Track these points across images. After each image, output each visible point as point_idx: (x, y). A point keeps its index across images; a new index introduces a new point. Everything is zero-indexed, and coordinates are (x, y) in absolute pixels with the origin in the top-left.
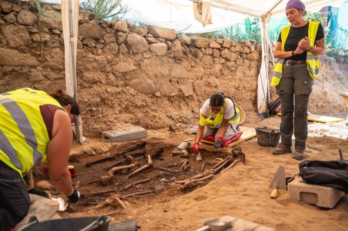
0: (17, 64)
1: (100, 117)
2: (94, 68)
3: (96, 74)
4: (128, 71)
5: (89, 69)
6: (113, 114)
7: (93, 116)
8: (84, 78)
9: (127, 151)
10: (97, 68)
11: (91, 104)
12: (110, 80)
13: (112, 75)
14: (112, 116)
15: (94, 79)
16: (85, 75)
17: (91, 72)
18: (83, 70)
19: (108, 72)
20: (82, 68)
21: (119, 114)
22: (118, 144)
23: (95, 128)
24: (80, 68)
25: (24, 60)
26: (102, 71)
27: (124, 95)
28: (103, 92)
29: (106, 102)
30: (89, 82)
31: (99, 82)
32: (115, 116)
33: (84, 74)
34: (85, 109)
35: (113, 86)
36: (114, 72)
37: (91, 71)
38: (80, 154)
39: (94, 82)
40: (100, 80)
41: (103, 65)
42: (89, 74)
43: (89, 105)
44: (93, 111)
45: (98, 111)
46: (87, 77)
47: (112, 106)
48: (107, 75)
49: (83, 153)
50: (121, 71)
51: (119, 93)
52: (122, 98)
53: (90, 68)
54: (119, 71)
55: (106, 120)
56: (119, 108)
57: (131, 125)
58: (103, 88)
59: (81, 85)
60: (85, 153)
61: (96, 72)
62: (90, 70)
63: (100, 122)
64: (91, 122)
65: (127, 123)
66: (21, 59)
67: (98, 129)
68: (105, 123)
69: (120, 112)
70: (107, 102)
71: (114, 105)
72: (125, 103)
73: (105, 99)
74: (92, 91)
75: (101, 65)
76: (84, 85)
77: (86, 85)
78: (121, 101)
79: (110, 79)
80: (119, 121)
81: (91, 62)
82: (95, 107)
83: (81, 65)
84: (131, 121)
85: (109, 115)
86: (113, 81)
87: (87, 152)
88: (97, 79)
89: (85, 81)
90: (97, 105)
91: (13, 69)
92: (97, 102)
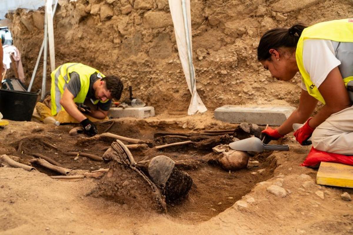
0: (161, 25)
1: (233, 84)
2: (240, 13)
3: (242, 22)
4: (302, 7)
5: (232, 17)
6: (255, 82)
7: (223, 82)
8: (226, 32)
9: (214, 134)
10: (243, 13)
11: (221, 65)
12: (263, 29)
13: (270, 20)
14: (251, 85)
15: (237, 29)
16: (227, 26)
17: (236, 21)
18: (223, 20)
19: (262, 16)
20: (222, 17)
21: (266, 82)
22: (220, 123)
23: (221, 99)
24: (217, 17)
25: (167, 20)
26: (252, 16)
28: (246, 48)
29: (248, 63)
30: (231, 35)
31: (245, 33)
32: (256, 85)
33: (226, 24)
34: (214, 71)
36: (274, 14)
37: (235, 20)
38: (170, 123)
39: (238, 34)
40: (246, 31)
41: (254, 7)
42: (232, 24)
43: (219, 67)
44: (222, 74)
45: (231, 75)
46: (229, 28)
47: (258, 69)
48: (258, 22)
49: (174, 122)
50: (288, 9)
53: (233, 15)
54: (284, 11)
55: (239, 89)
57: (288, 104)
58: (247, 41)
59: (222, 40)
60: (176, 123)
61: (244, 19)
62: (233, 18)
63: (230, 91)
64: (218, 89)
65: (281, 99)
66: (165, 20)
67: (224, 100)
68: (237, 93)
69: (271, 80)
70: (250, 63)
71: (260, 68)
73: (246, 57)
74: (232, 48)
75: (251, 7)
76: (226, 41)
77: (228, 40)
79: (264, 26)
80: (264, 93)
81: (236, 5)
82: (226, 69)
83: (220, 13)
84: (289, 96)
85: (247, 83)
87: (178, 123)
88: (242, 29)
89: (227, 35)
90: (231, 67)
91: (159, 30)
92: (231, 62)
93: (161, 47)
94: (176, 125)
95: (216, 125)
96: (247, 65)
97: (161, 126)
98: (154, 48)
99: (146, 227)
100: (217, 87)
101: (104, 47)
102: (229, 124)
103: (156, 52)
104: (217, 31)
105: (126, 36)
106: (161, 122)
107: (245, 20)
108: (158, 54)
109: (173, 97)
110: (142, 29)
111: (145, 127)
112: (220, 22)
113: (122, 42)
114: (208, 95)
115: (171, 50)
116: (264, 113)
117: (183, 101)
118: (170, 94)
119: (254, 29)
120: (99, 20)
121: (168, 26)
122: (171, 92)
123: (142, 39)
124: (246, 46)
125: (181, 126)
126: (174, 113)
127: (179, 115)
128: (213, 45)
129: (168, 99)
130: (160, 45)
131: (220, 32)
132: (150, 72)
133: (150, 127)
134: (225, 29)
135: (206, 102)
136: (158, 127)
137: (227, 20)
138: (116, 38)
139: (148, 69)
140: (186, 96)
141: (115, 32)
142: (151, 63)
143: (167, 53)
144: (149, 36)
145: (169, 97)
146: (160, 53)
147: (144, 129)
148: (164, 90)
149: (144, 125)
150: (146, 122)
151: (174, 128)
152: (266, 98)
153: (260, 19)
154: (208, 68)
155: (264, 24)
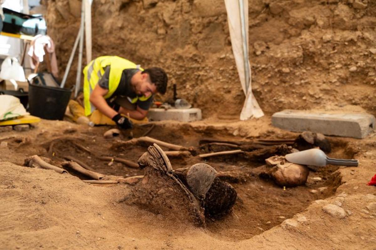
0: (213, 13)
1: (297, 85)
3: (311, 10)
5: (298, 4)
6: (324, 83)
7: (285, 82)
8: (291, 21)
9: (269, 143)
11: (283, 62)
12: (336, 18)
13: (346, 8)
14: (319, 86)
15: (304, 19)
16: (292, 15)
17: (303, 9)
18: (288, 8)
19: (335, 3)
20: (286, 5)
21: (338, 84)
22: (278, 131)
23: (281, 102)
24: (280, 4)
25: (220, 7)
27: (363, 46)
28: (314, 42)
29: (316, 60)
30: (296, 26)
31: (313, 24)
32: (324, 86)
33: (290, 13)
34: (274, 69)
35: (344, 30)
37: (302, 7)
38: (219, 129)
39: (305, 25)
40: (316, 21)
42: (298, 13)
43: (280, 64)
44: (283, 73)
45: (294, 74)
46: (294, 17)
47: (328, 67)
48: (331, 10)
49: (224, 128)
51: (352, 42)
52: (356, 52)
55: (303, 91)
56: (342, 73)
57: (364, 111)
58: (316, 34)
59: (285, 32)
60: (226, 129)
61: (313, 6)
62: (300, 6)
63: (293, 93)
64: (278, 90)
65: (355, 104)
66: (218, 7)
67: (284, 104)
68: (301, 96)
69: (344, 81)
71: (331, 66)
72: (361, 63)
73: (314, 53)
74: (297, 41)
76: (290, 32)
77: (293, 31)
78: (351, 59)
79: (338, 15)
80: (335, 97)
82: (288, 66)
84: (366, 102)
85: (314, 83)
86: (345, 19)
87: (228, 129)
88: (310, 19)
89: (291, 25)
90: (294, 63)
91: (210, 20)
92: (295, 58)
93: (211, 40)
94: (225, 132)
95: (273, 133)
96: (315, 62)
97: (208, 132)
98: (204, 41)
99: (180, 240)
100: (277, 88)
101: (147, 38)
102: (290, 133)
103: (206, 45)
104: (280, 21)
105: (172, 26)
106: (208, 127)
107: (314, 8)
108: (208, 47)
109: (224, 98)
110: (191, 17)
111: (189, 132)
112: (284, 10)
113: (167, 33)
114: (266, 97)
115: (223, 43)
116: (333, 121)
117: (235, 104)
118: (220, 94)
119: (326, 19)
120: (142, 7)
121: (220, 15)
122: (222, 93)
123: (190, 30)
124: (315, 40)
125: (231, 132)
126: (224, 117)
127: (230, 119)
128: (274, 37)
129: (218, 100)
130: (210, 36)
131: (283, 22)
132: (198, 68)
133: (195, 133)
134: (289, 18)
135: (263, 106)
136: (204, 132)
137: (292, 8)
138: (161, 28)
139: (195, 65)
140: (240, 98)
141: (160, 20)
142: (200, 58)
143: (219, 47)
144: (199, 26)
145: (219, 98)
146: (210, 46)
147: (189, 134)
148: (214, 90)
149: (188, 130)
150: (191, 126)
151: (223, 135)
152: (336, 103)
153: (333, 7)
154: (267, 65)
155: (338, 13)
